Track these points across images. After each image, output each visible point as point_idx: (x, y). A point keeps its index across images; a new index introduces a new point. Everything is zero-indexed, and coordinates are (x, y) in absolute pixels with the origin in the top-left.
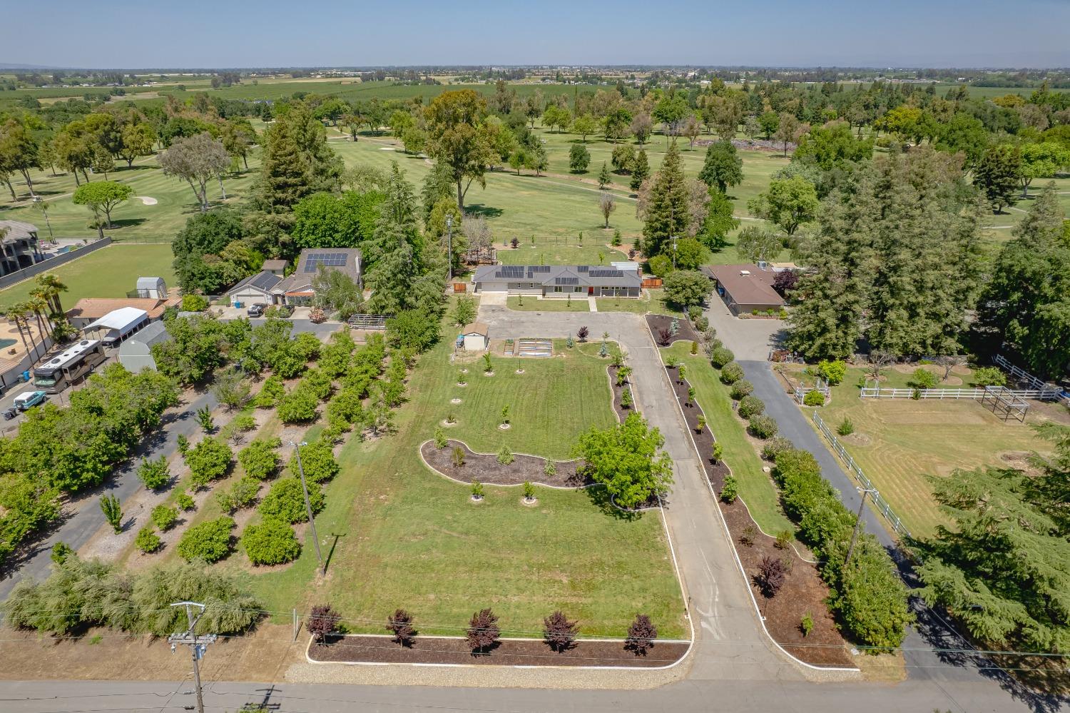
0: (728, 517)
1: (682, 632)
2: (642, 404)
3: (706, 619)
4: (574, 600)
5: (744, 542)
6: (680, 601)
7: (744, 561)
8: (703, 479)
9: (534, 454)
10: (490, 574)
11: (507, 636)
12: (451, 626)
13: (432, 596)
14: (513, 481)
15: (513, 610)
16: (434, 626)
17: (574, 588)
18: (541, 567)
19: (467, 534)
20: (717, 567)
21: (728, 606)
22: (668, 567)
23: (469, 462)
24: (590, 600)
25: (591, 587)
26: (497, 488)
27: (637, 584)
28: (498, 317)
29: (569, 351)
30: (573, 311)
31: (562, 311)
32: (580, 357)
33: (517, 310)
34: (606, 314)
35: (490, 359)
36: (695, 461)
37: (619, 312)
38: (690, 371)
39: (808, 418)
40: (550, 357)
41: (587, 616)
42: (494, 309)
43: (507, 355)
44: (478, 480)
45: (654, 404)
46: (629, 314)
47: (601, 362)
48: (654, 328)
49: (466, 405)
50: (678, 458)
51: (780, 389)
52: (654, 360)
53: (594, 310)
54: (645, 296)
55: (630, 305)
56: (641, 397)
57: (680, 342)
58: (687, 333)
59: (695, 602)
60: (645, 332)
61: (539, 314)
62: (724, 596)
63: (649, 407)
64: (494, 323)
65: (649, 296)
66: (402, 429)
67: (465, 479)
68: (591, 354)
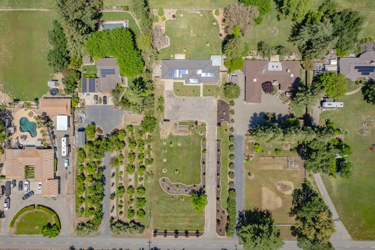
0: (217, 204)
1: (204, 230)
2: (208, 161)
3: (207, 227)
4: (189, 224)
5: (218, 211)
6: (204, 224)
7: (216, 215)
8: (215, 192)
9: (183, 183)
10: (176, 219)
11: (180, 231)
12: (172, 229)
13: (168, 224)
14: (179, 194)
15: (180, 226)
16: (169, 229)
17: (189, 222)
18: (184, 217)
19: (172, 210)
20: (212, 217)
21: (211, 225)
22: (204, 217)
23: (171, 188)
24: (191, 224)
25: (192, 222)
26: (176, 195)
27: (199, 221)
28: (171, 102)
29: (192, 130)
30: (195, 96)
31: (191, 96)
32: (195, 135)
33: (177, 96)
34: (205, 99)
35: (171, 136)
36: (215, 186)
37: (209, 97)
38: (222, 142)
39: (244, 168)
40: (187, 134)
41: (191, 227)
42: (170, 94)
43: (176, 134)
44: (173, 194)
45: (211, 161)
46: (212, 99)
47: (200, 137)
48: (218, 111)
49: (167, 162)
50: (212, 184)
51: (243, 153)
52: (214, 135)
53: (201, 95)
54: (220, 81)
55: (214, 90)
56: (208, 157)
57: (224, 123)
58: (227, 116)
59: (207, 224)
60: (215, 114)
61: (184, 100)
62: (211, 223)
63: (209, 162)
64: (170, 108)
65: (221, 81)
66: (155, 173)
67: (170, 193)
68: (198, 132)
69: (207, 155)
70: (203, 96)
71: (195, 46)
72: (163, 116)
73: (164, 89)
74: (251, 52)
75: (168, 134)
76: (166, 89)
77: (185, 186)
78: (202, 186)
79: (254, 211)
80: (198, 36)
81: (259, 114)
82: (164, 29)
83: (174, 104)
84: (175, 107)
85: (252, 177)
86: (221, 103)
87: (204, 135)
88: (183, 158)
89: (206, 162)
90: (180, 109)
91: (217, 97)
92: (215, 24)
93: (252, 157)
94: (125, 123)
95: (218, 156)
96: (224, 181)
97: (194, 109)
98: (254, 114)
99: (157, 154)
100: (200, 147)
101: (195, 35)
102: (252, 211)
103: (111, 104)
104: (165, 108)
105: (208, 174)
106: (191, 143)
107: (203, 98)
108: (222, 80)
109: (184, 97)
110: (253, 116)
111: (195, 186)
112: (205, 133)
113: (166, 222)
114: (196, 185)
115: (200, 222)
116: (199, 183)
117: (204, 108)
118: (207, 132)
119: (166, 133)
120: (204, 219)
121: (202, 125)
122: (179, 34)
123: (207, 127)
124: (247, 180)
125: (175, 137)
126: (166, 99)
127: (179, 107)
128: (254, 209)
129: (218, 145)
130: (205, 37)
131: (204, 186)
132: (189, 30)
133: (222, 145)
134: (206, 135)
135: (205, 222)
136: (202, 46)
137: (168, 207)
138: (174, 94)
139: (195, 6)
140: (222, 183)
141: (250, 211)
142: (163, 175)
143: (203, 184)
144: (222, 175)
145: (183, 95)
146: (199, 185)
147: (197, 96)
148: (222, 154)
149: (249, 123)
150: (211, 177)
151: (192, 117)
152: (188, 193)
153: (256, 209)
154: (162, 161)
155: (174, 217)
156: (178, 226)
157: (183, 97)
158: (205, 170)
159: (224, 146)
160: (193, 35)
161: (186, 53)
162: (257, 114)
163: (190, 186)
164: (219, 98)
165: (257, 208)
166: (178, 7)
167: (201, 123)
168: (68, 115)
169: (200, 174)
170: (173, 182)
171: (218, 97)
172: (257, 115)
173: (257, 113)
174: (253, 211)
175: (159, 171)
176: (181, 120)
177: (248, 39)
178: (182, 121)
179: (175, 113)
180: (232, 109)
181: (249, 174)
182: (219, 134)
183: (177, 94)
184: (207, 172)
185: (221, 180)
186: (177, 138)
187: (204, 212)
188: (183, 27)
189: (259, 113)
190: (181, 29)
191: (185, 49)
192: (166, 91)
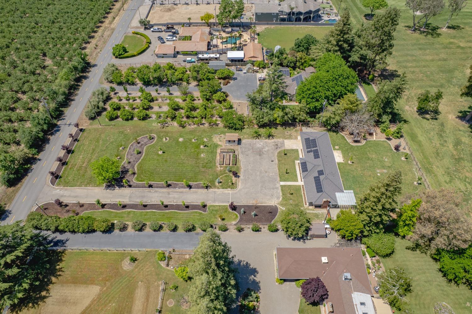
1: (58, 185)
3: (61, 190)
4: (76, 166)
5: (82, 206)
6: (67, 186)
7: (75, 203)
9: (142, 160)
10: (91, 152)
11: (71, 155)
13: (87, 143)
14: (127, 155)
15: (78, 156)
16: (79, 144)
17: (80, 167)
18: (89, 161)
19: (106, 147)
22: (80, 186)
23: (139, 145)
24: (75, 169)
25: (78, 170)
26: (126, 152)
27: (76, 179)
28: (268, 147)
29: (225, 171)
30: (279, 174)
31: (279, 171)
32: (217, 174)
33: (278, 153)
34: (277, 188)
35: (217, 146)
36: (126, 201)
37: (281, 194)
38: (201, 214)
39: (149, 250)
40: (217, 164)
41: (70, 169)
42: (279, 145)
43: (219, 151)
44: (130, 147)
45: (170, 196)
46: (278, 198)
47: (213, 182)
48: (257, 207)
49: (178, 142)
50: (130, 197)
51: (178, 247)
52: (214, 201)
53: (282, 183)
54: (311, 210)
55: (294, 201)
56: (177, 192)
57: (237, 216)
58: (249, 221)
59: (66, 190)
60: (251, 202)
61: (272, 161)
62: (65, 196)
63: (169, 193)
64: (258, 145)
65: (311, 212)
66: (164, 129)
67: (132, 145)
68: (221, 178)
69: (181, 191)
70: (282, 186)
71: (361, 175)
72: (246, 138)
73: (286, 139)
74: (381, 265)
75: (219, 143)
76: (286, 141)
77: (137, 162)
78: (131, 184)
79: (57, 269)
81: (254, 280)
82: (375, 139)
83: (266, 149)
84: (260, 151)
85: (126, 265)
86: (272, 212)
87: (215, 187)
88: (181, 159)
89: (170, 190)
90: (258, 156)
91: (282, 205)
93: (168, 265)
94: (235, 103)
95: (178, 207)
96: (132, 215)
97: (258, 173)
98: (255, 269)
99: (192, 132)
100: (196, 181)
102: (59, 265)
104: (257, 140)
105: (150, 192)
106: (203, 170)
107: (278, 185)
108: (313, 213)
110: (251, 267)
111: (134, 174)
112: (218, 188)
113: (91, 140)
114: (136, 176)
115: (74, 180)
116: (137, 179)
117: (262, 187)
118: (221, 191)
119: (220, 141)
120: (76, 186)
121: (233, 184)
122: (374, 156)
123: (229, 191)
124: (123, 255)
125: (215, 150)
126: (271, 141)
127: (260, 155)
128: (60, 270)
129: (195, 207)
131: (130, 186)
133: (196, 212)
134: (216, 190)
135: (70, 187)
137: (112, 143)
138: (279, 150)
140: (129, 212)
141: (61, 260)
142: (160, 138)
143: (134, 185)
144: (142, 212)
145: (279, 161)
146: (134, 181)
147: (280, 177)
148: (180, 213)
150: (143, 196)
151: (245, 171)
152: (126, 165)
153: (58, 273)
154: (181, 137)
155: (94, 150)
156: (79, 154)
157: (277, 160)
158: (157, 187)
159: (194, 216)
160: (378, 173)
161: (346, 164)
162: (255, 276)
163: (136, 169)
164: (281, 208)
165: (60, 275)
167: (236, 182)
168: (244, 58)
169: (152, 181)
170: (147, 148)
171: (283, 207)
172: (253, 276)
173: (258, 276)
174: (58, 267)
175: (166, 134)
176: (241, 157)
177: (405, 259)
178: (238, 159)
179: (251, 151)
180: (263, 230)
181: (134, 260)
182: (216, 208)
183: (279, 153)
184: (153, 190)
185: (134, 212)
186: (214, 153)
187: (86, 186)
188: (386, 160)
189: (257, 279)
190: (382, 158)
191: (353, 163)
192: (284, 141)
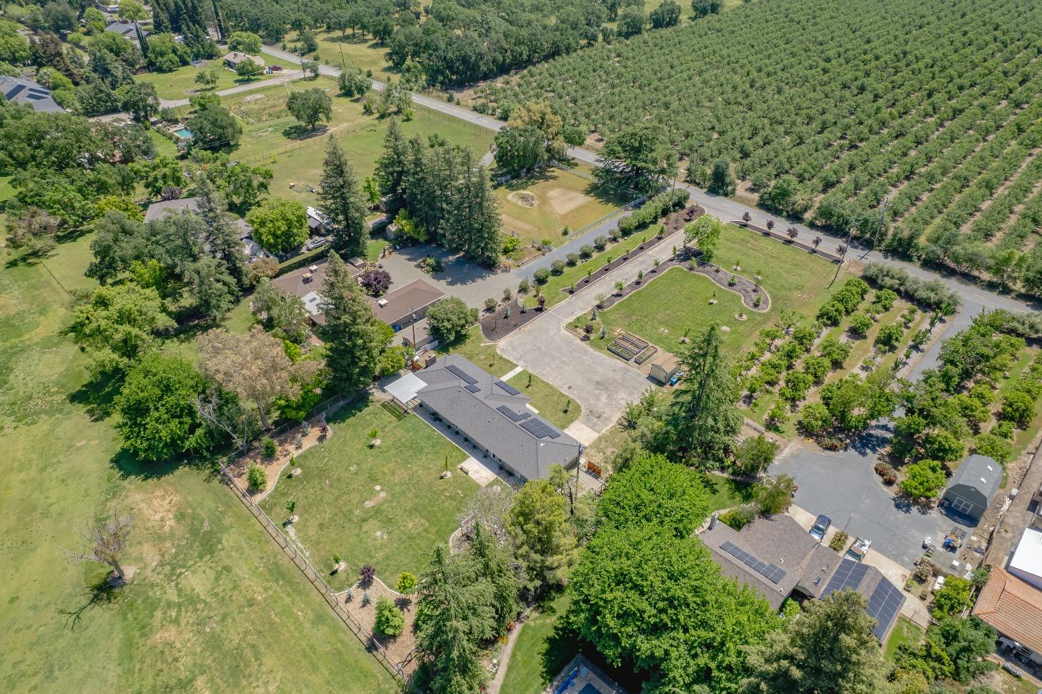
2: (626, 281)
4: (752, 240)
8: (656, 247)
10: (773, 255)
12: (795, 249)
13: (798, 257)
15: (773, 245)
17: (748, 242)
18: (754, 250)
24: (747, 238)
28: (605, 404)
29: (609, 333)
30: (537, 377)
31: (543, 382)
32: (610, 324)
34: (518, 359)
36: (648, 252)
37: (505, 357)
39: (565, 244)
40: (629, 334)
42: (595, 420)
43: (657, 348)
46: (503, 350)
47: (603, 316)
48: (516, 326)
49: (723, 323)
50: (652, 256)
51: (544, 258)
52: (570, 303)
53: (518, 370)
55: (480, 360)
57: (526, 306)
60: (529, 327)
61: (570, 388)
64: (621, 395)
66: (771, 324)
68: (599, 324)
70: (515, 366)
71: (409, 463)
72: (656, 392)
73: (600, 439)
77: (713, 278)
78: (674, 263)
80: (373, 479)
83: (604, 398)
84: (607, 389)
86: (492, 331)
87: (591, 313)
89: (631, 282)
90: (598, 379)
91: (490, 347)
92: (298, 472)
95: (596, 276)
97: (565, 359)
98: (453, 286)
100: (620, 304)
101: (378, 488)
103: (801, 510)
105: (646, 269)
106: (634, 318)
107: (520, 363)
109: (565, 392)
110: (459, 285)
111: (691, 270)
112: (585, 314)
113: (802, 262)
114: (686, 269)
116: (679, 268)
117: (539, 348)
118: (580, 314)
121: (577, 328)
122: (410, 525)
123: (570, 319)
125: (662, 345)
126: (616, 417)
127: (598, 383)
128: (606, 204)
129: (580, 286)
130: (358, 465)
131: (670, 260)
132: (377, 511)
133: (571, 284)
134: (585, 311)
136: (393, 452)
137: (779, 273)
138: (584, 412)
139: (275, 557)
140: (630, 249)
142: (750, 313)
143: (670, 263)
144: (620, 255)
145: (562, 395)
147: (531, 374)
149: (480, 281)
150: (642, 263)
151: (586, 351)
152: (714, 268)
154: (734, 332)
155: (777, 258)
156: (778, 247)
157: (567, 394)
159: (569, 281)
160: (382, 490)
161: (454, 466)
162: (447, 281)
163: (701, 273)
164: (486, 343)
166: (319, 598)
169: (662, 275)
170: (735, 295)
171: (486, 346)
172: (449, 281)
173: (445, 283)
176: (618, 363)
178: (618, 358)
179: (619, 380)
180: (483, 313)
182: (556, 300)
183: (578, 407)
184: (645, 272)
185: (627, 252)
188: (379, 534)
189: (443, 281)
190: (389, 533)
191: (442, 478)
192: (598, 432)
